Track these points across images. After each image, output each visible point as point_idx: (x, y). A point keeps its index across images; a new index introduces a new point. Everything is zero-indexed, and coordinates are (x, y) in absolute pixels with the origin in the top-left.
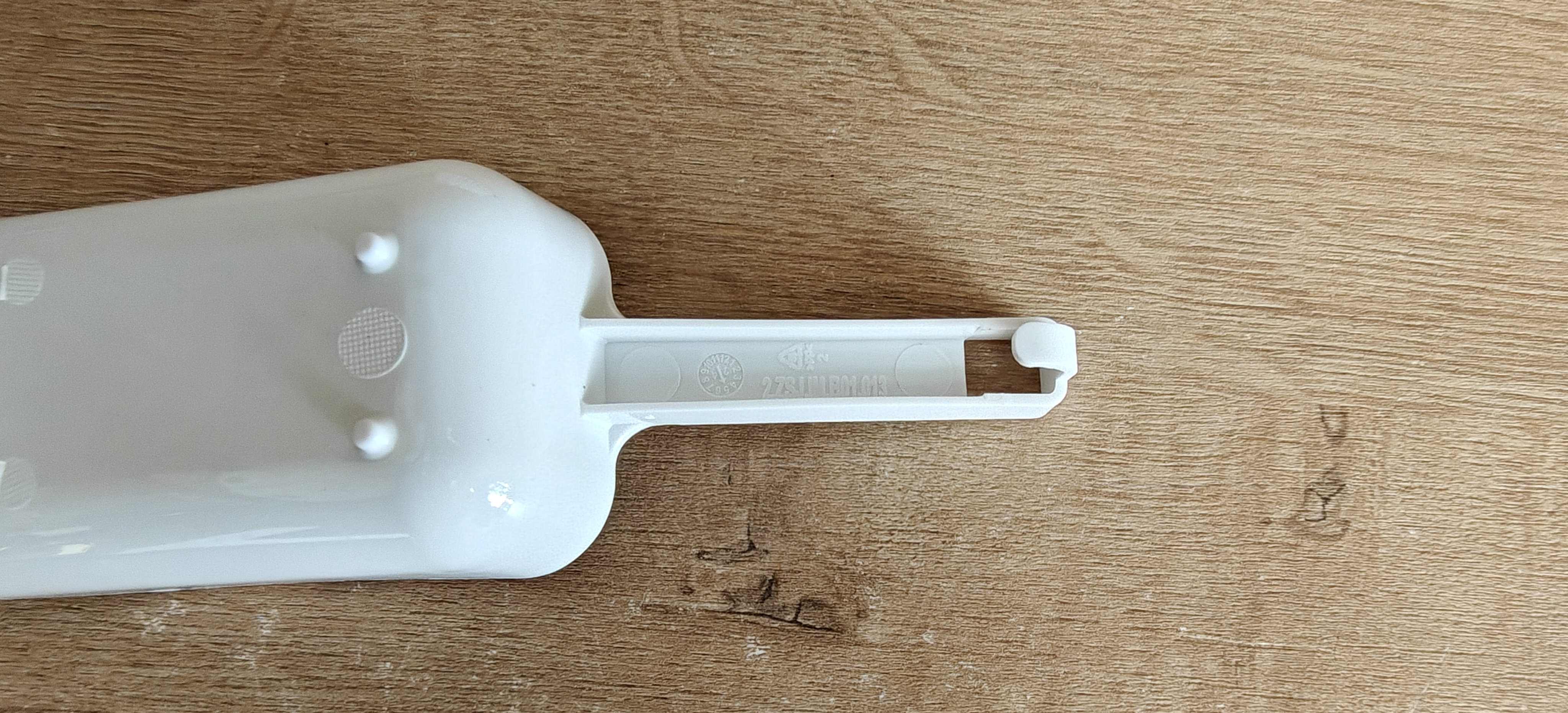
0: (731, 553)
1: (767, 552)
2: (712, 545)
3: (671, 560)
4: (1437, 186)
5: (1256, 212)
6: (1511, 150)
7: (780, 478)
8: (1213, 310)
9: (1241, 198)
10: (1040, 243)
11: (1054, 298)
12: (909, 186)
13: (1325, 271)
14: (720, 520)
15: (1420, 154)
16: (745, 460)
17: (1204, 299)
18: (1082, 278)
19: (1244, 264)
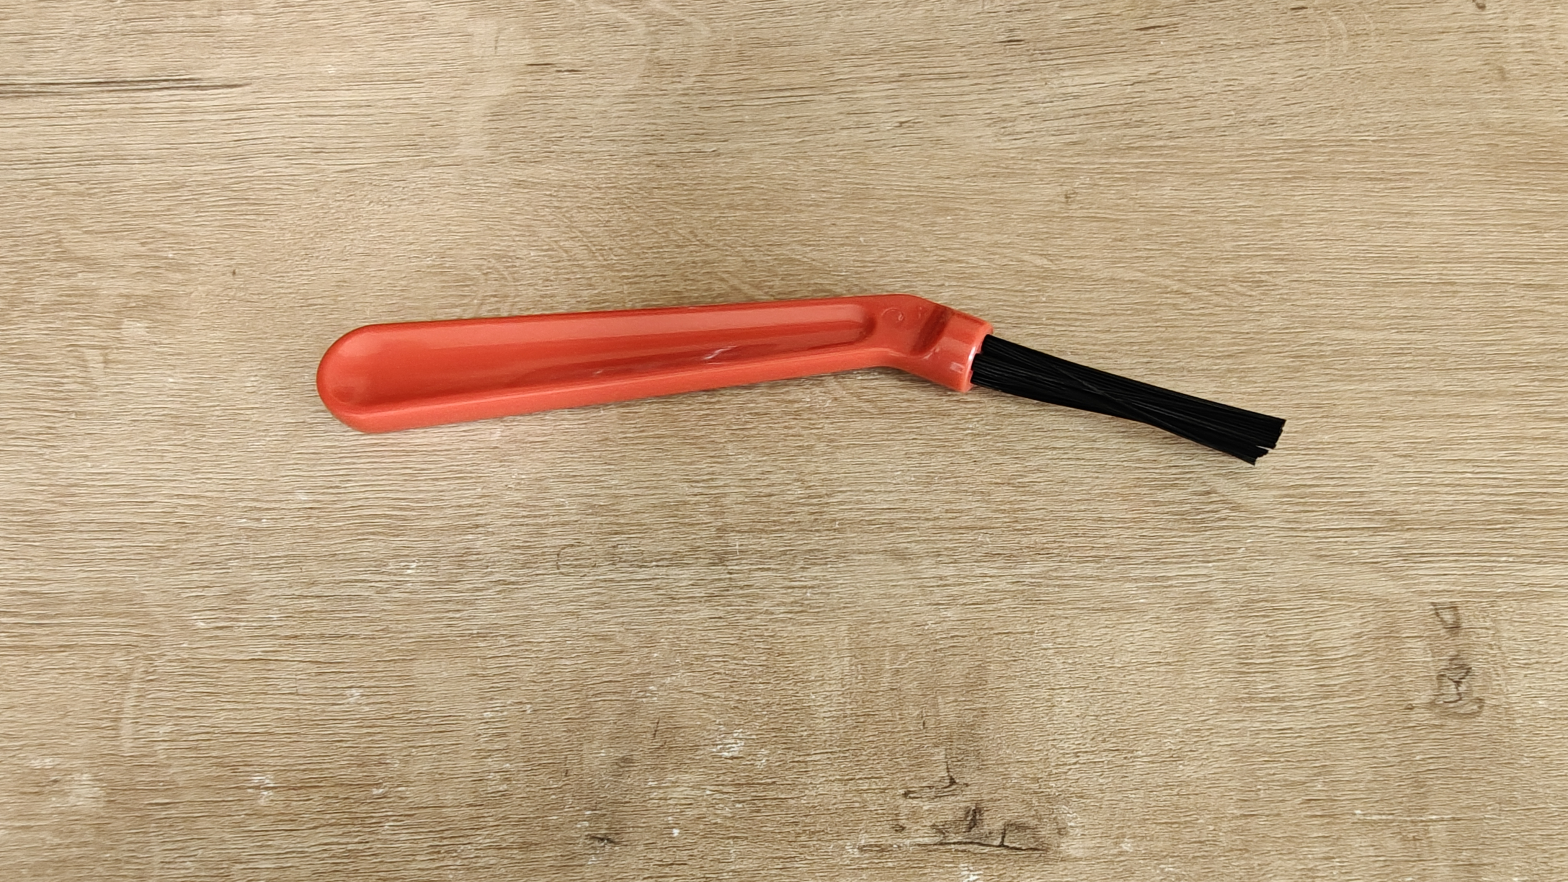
0: (934, 790)
1: (967, 785)
2: (915, 785)
3: (880, 802)
4: (1484, 417)
5: (1338, 453)
6: (1536, 383)
7: (969, 718)
8: (1320, 534)
9: (1321, 443)
10: (1161, 496)
11: (1182, 540)
12: (1041, 462)
13: (1407, 493)
14: (919, 762)
15: (1462, 394)
16: (935, 705)
17: (1311, 526)
18: (1203, 521)
19: (1337, 495)
